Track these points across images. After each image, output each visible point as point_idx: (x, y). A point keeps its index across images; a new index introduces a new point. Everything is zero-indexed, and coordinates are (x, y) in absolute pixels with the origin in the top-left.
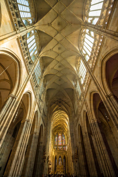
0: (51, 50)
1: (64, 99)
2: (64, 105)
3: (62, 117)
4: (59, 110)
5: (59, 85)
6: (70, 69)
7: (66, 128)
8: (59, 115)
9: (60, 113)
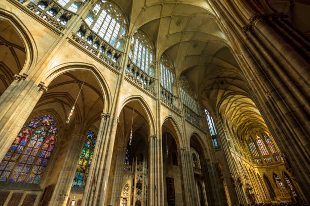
0: (143, 8)
1: (226, 73)
2: (232, 84)
3: (244, 107)
4: (229, 97)
5: (199, 55)
6: (196, 14)
8: (234, 105)
9: (234, 101)
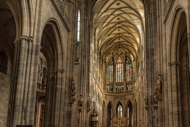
7: (136, 42)
